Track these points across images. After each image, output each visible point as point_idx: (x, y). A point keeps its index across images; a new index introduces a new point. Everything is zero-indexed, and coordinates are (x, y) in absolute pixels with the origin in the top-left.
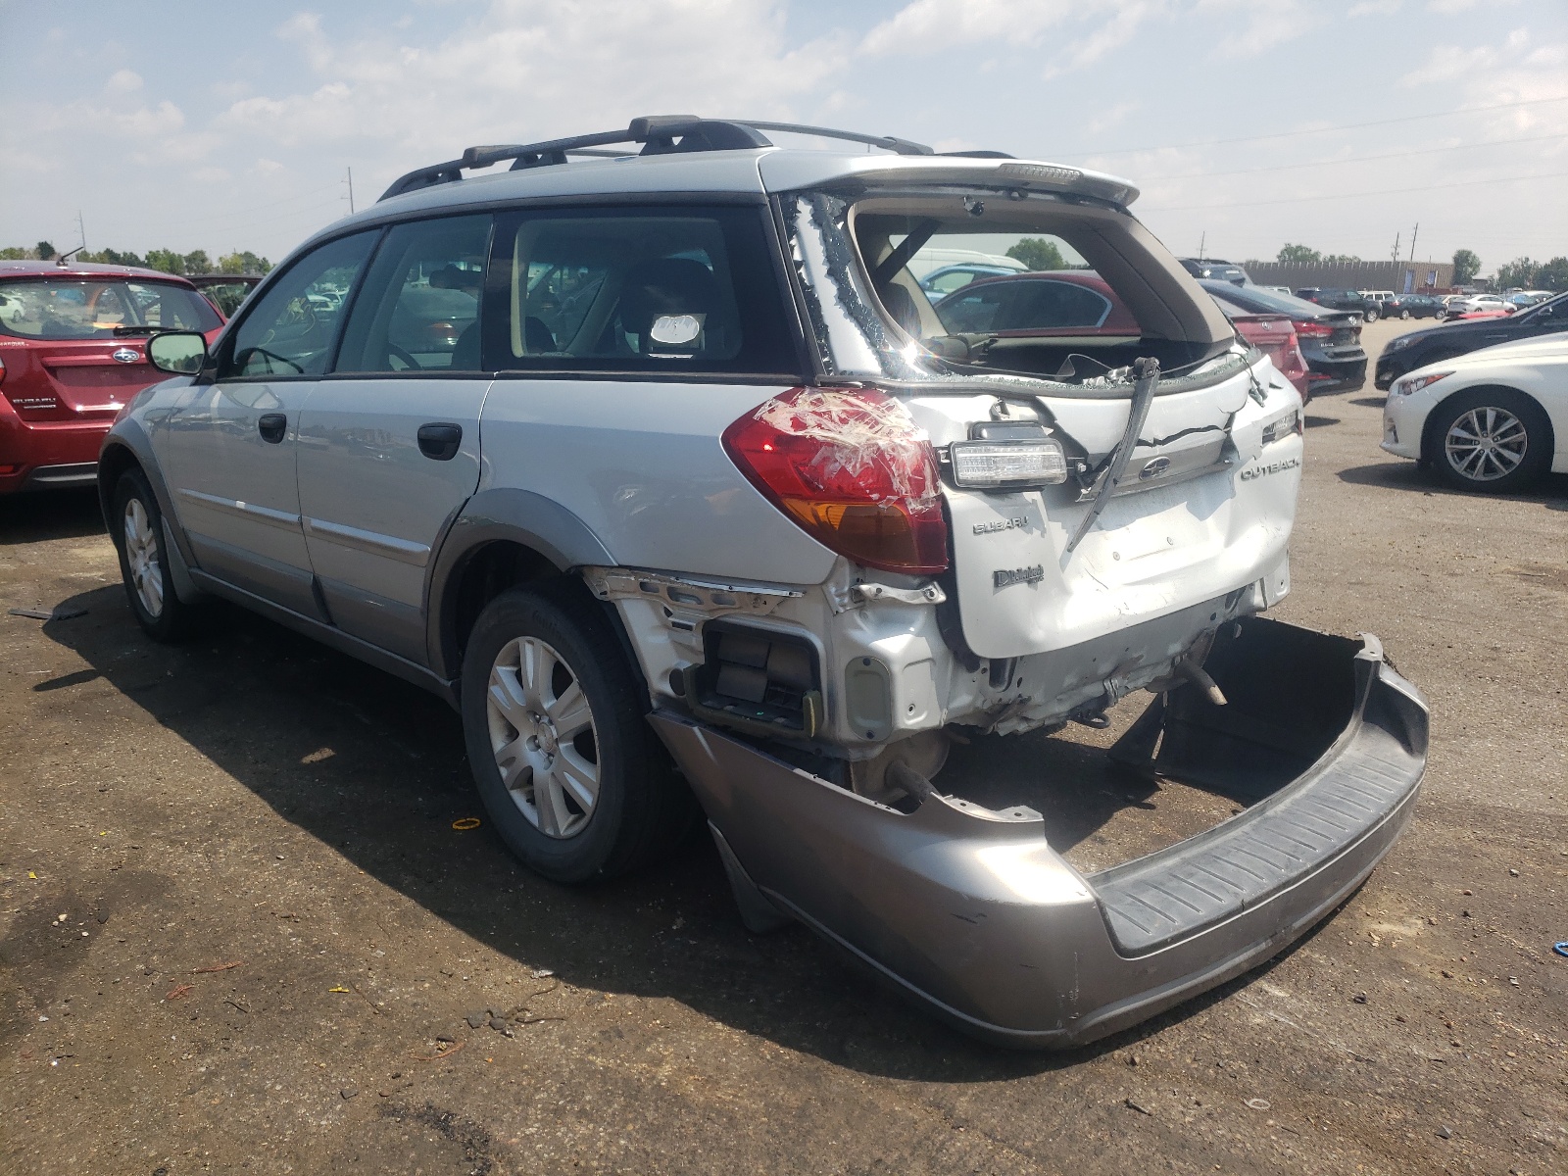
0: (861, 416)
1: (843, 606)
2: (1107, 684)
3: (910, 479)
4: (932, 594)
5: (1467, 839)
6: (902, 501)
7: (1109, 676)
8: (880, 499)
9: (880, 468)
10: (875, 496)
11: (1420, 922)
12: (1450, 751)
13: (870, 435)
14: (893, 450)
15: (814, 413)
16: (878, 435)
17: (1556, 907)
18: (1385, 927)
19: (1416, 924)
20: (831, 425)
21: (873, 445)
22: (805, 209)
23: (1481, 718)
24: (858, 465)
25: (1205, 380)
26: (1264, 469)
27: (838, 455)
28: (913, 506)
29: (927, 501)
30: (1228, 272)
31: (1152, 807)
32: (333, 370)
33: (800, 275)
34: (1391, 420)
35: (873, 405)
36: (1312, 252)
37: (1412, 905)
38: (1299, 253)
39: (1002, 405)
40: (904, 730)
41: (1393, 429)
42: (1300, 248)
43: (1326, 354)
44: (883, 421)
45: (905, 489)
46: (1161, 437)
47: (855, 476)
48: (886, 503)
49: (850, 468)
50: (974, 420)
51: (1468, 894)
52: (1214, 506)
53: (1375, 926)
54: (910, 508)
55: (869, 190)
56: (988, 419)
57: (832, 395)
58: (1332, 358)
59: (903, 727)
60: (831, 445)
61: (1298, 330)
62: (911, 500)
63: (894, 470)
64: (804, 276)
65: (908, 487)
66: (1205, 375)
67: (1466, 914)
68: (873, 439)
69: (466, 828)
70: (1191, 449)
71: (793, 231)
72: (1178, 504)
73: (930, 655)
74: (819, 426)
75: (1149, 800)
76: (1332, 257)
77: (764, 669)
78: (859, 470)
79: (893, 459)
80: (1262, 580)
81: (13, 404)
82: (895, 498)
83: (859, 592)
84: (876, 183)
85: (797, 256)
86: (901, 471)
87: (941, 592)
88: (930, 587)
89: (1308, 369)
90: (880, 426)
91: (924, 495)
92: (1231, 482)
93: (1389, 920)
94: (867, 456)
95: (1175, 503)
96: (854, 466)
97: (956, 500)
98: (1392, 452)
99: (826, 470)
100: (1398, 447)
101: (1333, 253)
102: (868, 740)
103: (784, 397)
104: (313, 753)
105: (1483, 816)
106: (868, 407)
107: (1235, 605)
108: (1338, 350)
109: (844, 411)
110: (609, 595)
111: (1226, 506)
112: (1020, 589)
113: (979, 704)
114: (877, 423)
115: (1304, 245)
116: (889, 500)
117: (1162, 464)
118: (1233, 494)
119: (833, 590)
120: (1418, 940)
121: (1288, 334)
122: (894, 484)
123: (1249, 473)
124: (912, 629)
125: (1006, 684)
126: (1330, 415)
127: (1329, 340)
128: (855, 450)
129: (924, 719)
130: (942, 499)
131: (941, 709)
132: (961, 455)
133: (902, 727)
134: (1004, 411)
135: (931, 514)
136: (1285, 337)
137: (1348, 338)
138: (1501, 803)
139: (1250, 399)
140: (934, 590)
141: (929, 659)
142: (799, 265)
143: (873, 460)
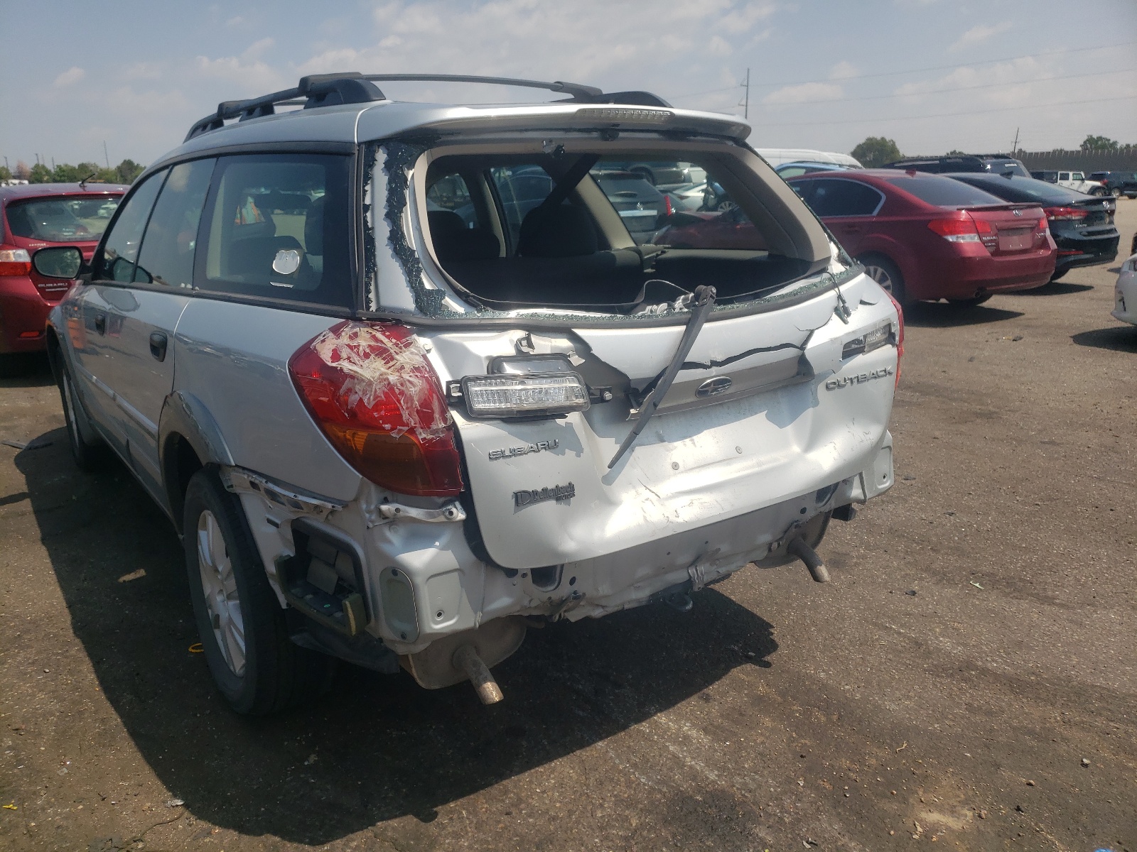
0: (381, 352)
1: (372, 522)
2: (692, 571)
3: (418, 411)
4: (451, 513)
5: (1052, 720)
6: (412, 431)
7: (694, 563)
8: (392, 429)
9: (391, 399)
10: (387, 426)
11: (970, 814)
12: (1071, 621)
13: (383, 370)
14: (402, 385)
15: (349, 346)
16: (389, 371)
17: (1114, 805)
18: (934, 817)
19: (966, 816)
20: (355, 358)
21: (385, 380)
22: (381, 156)
23: (1115, 586)
24: (372, 398)
25: (781, 301)
26: (851, 379)
27: (357, 388)
28: (424, 435)
29: (436, 431)
30: (1006, 165)
31: (768, 665)
32: (133, 280)
33: (365, 217)
34: (1120, 292)
35: (394, 341)
36: (1111, 142)
37: (971, 793)
38: (1100, 143)
39: (528, 339)
40: (431, 634)
41: (1122, 300)
42: (1100, 138)
43: (1080, 233)
44: (397, 357)
45: (413, 421)
46: (720, 358)
47: (370, 407)
48: (398, 433)
49: (366, 401)
50: (495, 355)
51: (1030, 784)
52: (795, 414)
53: (923, 815)
54: (420, 437)
55: (444, 138)
56: (512, 352)
57: (366, 329)
58: (1085, 236)
59: (431, 631)
60: (352, 377)
61: (1049, 213)
62: (421, 430)
63: (402, 403)
64: (369, 219)
65: (417, 418)
66: (782, 296)
67: (1018, 809)
68: (386, 374)
69: (199, 651)
70: (756, 367)
71: (368, 178)
72: (756, 413)
73: (457, 566)
74: (349, 358)
75: (768, 658)
76: (1128, 146)
77: (333, 566)
78: (373, 403)
79: (402, 393)
80: (861, 475)
81: (38, 289)
82: (406, 428)
83: (380, 511)
84: (451, 132)
85: (368, 201)
86: (409, 405)
87: (462, 511)
88: (449, 507)
89: (1056, 247)
90: (395, 361)
91: (434, 427)
92: (815, 394)
93: (941, 809)
94: (379, 388)
95: (753, 412)
96: (369, 398)
97: (468, 429)
98: (1119, 319)
99: (350, 400)
100: (1126, 315)
101: (1128, 143)
102: (402, 640)
103: (336, 330)
104: (130, 573)
105: (1078, 695)
106: (389, 343)
107: (829, 499)
108: (1091, 229)
109: (370, 346)
110: (234, 488)
111: (809, 413)
112: (549, 506)
113: (526, 603)
114: (392, 359)
115: (1104, 136)
116: (400, 430)
117: (721, 383)
118: (816, 403)
119: (364, 506)
120: (962, 835)
121: (1039, 219)
122: (404, 416)
123: (834, 383)
124: (437, 544)
125: (556, 584)
126: (1086, 282)
127: (1082, 221)
128: (370, 383)
129: (456, 623)
130: (453, 428)
131: (476, 613)
132: (475, 389)
133: (428, 631)
134: (530, 345)
135: (443, 442)
136: (1036, 222)
137: (1102, 219)
138: (1101, 682)
139: (835, 317)
140: (454, 510)
141: (456, 570)
142: (366, 208)
143: (385, 394)
